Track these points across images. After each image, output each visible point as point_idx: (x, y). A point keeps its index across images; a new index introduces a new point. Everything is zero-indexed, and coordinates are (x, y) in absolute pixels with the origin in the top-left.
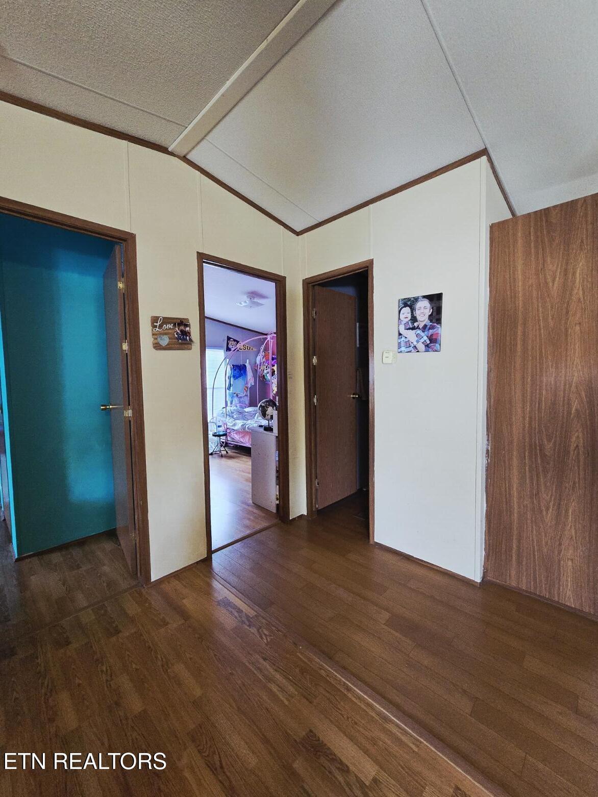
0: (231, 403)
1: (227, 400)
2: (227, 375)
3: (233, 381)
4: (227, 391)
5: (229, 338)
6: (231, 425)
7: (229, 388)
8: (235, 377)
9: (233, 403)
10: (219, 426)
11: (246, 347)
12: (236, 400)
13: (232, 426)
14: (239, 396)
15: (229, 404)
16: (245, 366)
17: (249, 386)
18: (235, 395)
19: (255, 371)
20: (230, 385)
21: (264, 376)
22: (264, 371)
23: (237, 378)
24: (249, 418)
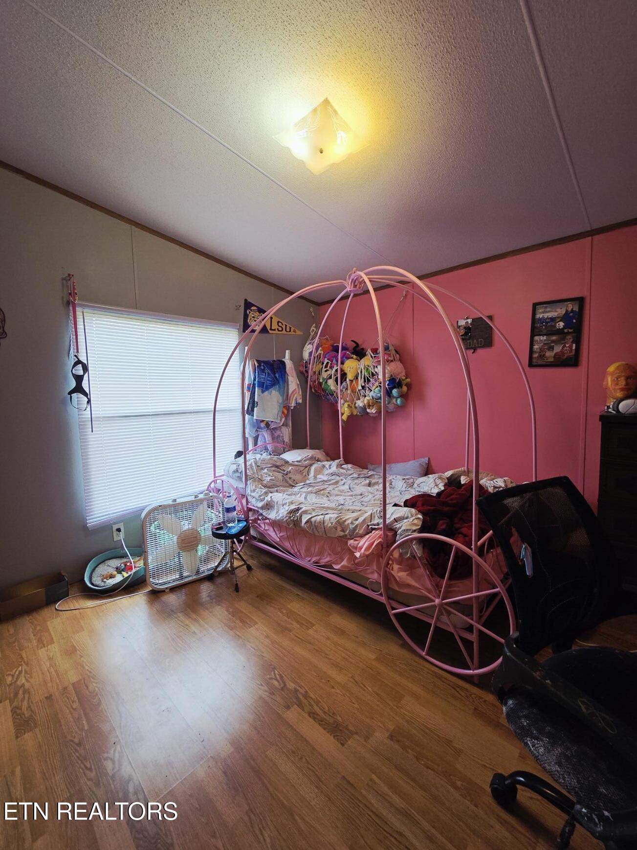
0: (256, 443)
1: (247, 435)
2: (247, 382)
3: (259, 395)
4: (247, 416)
5: (248, 305)
6: (260, 504)
7: (250, 412)
8: (264, 387)
9: (259, 443)
10: (228, 510)
11: (284, 327)
12: (265, 436)
13: (262, 508)
14: (272, 426)
15: (251, 446)
16: (283, 363)
17: (293, 404)
18: (263, 425)
19: (303, 375)
20: (253, 404)
21: (320, 384)
22: (320, 373)
23: (267, 388)
24: (297, 477)
